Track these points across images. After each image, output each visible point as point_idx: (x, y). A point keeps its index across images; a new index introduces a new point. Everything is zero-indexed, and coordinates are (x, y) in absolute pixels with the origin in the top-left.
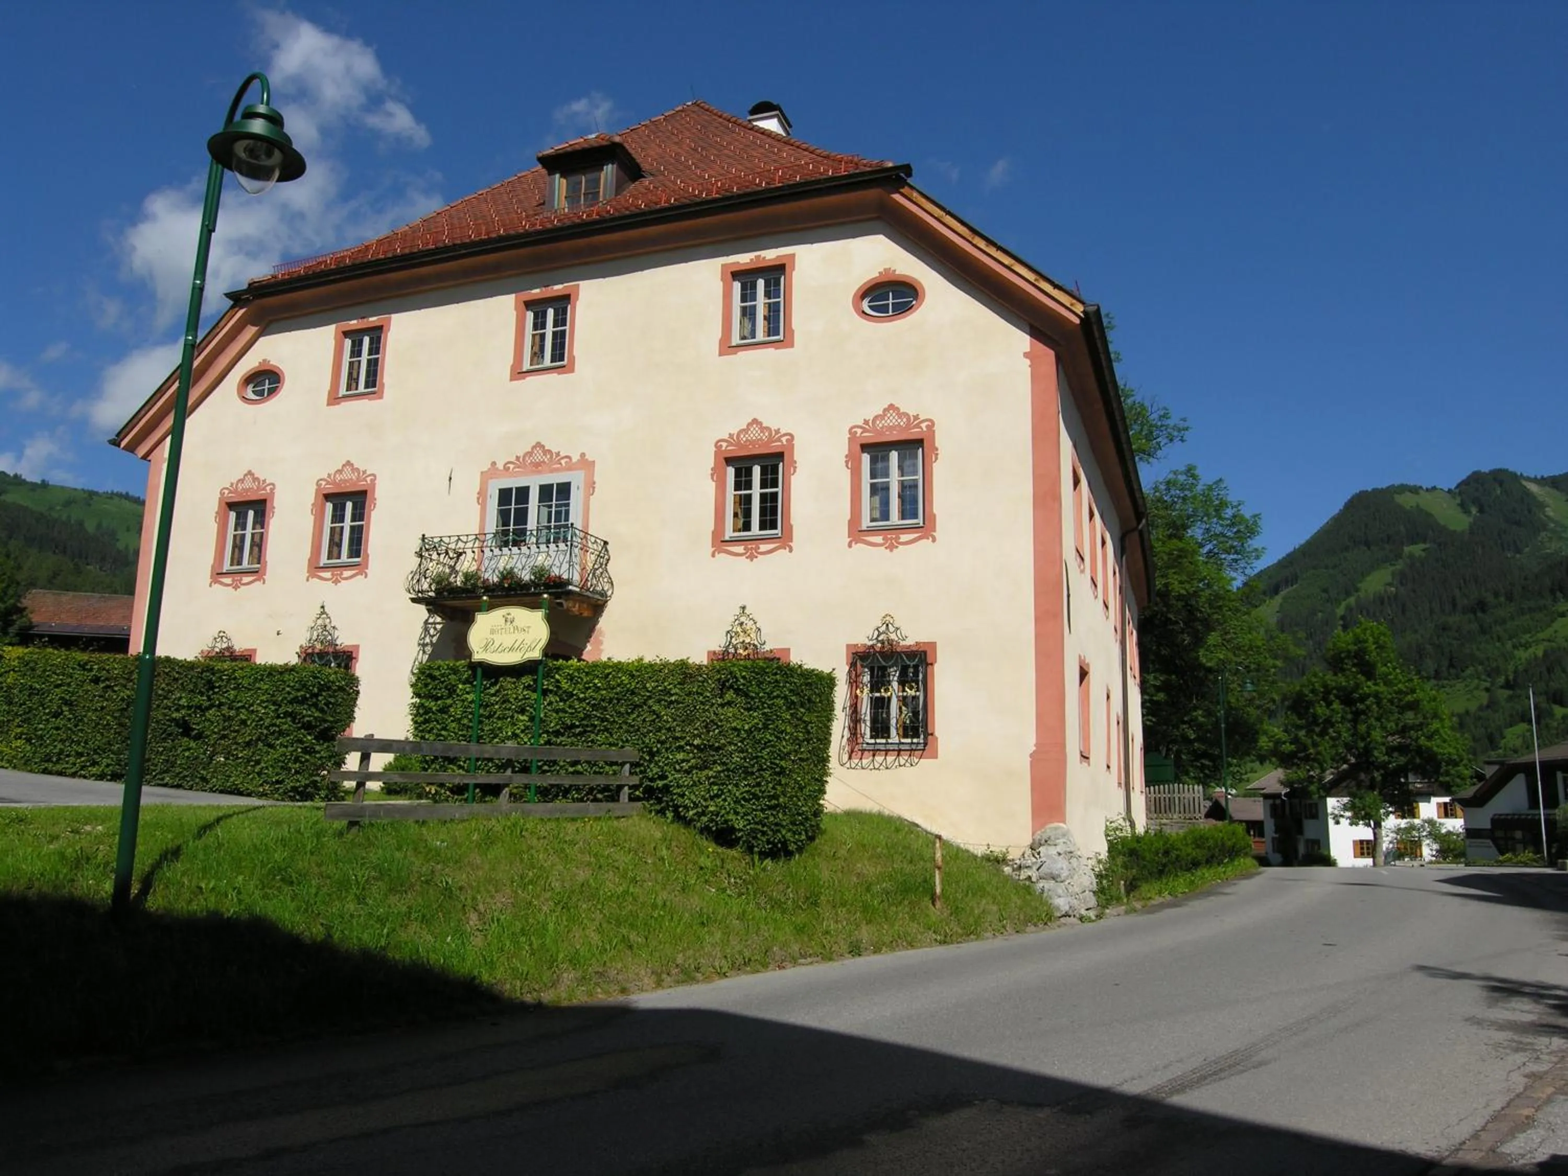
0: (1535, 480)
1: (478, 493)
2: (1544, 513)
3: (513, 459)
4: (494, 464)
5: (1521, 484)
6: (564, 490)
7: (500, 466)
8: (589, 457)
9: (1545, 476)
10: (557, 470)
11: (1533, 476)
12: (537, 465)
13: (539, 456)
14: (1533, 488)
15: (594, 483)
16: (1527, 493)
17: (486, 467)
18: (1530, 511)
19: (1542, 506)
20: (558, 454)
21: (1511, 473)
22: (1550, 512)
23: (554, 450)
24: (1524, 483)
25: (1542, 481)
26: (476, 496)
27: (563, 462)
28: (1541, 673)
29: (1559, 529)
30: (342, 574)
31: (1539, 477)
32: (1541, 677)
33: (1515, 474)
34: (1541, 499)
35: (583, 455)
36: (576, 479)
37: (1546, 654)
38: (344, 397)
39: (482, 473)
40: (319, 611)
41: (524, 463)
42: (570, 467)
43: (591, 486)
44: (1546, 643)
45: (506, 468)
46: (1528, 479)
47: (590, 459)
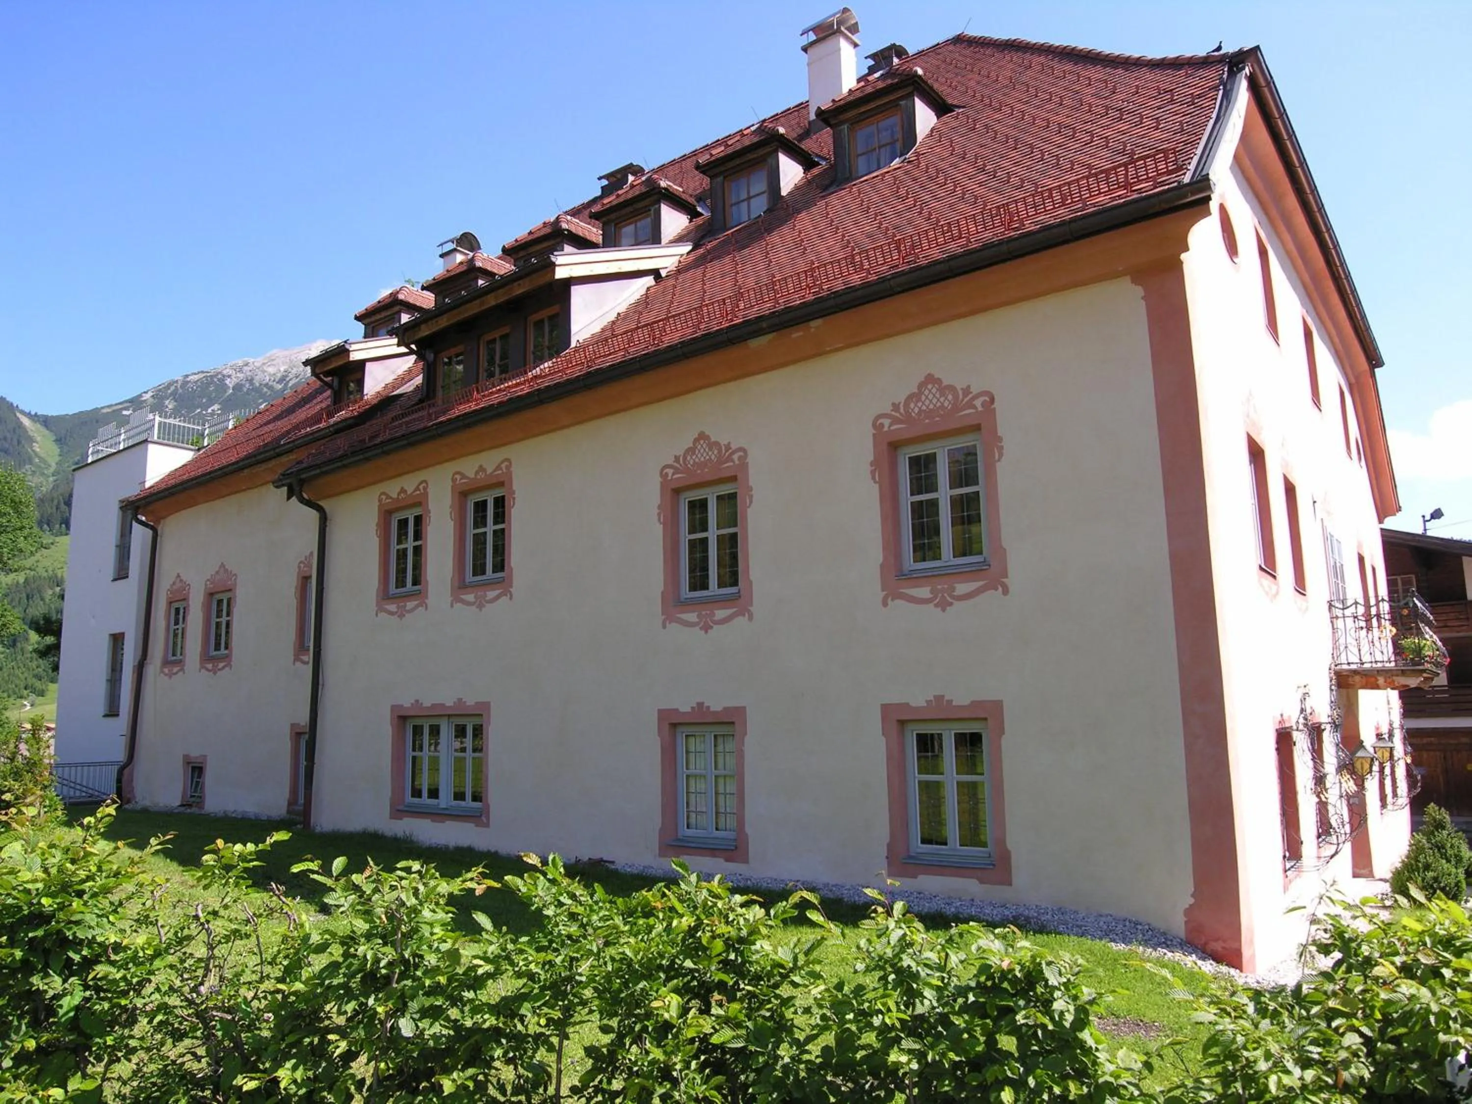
0: (28, 415)
2: (31, 447)
5: (15, 415)
9: (39, 413)
11: (27, 411)
14: (26, 421)
16: (20, 425)
18: (19, 442)
19: (31, 440)
21: (8, 402)
22: (36, 447)
24: (18, 414)
25: (34, 417)
28: (20, 598)
29: (43, 465)
31: (33, 413)
32: (19, 602)
33: (12, 404)
34: (31, 434)
37: (26, 580)
44: (28, 572)
46: (23, 412)
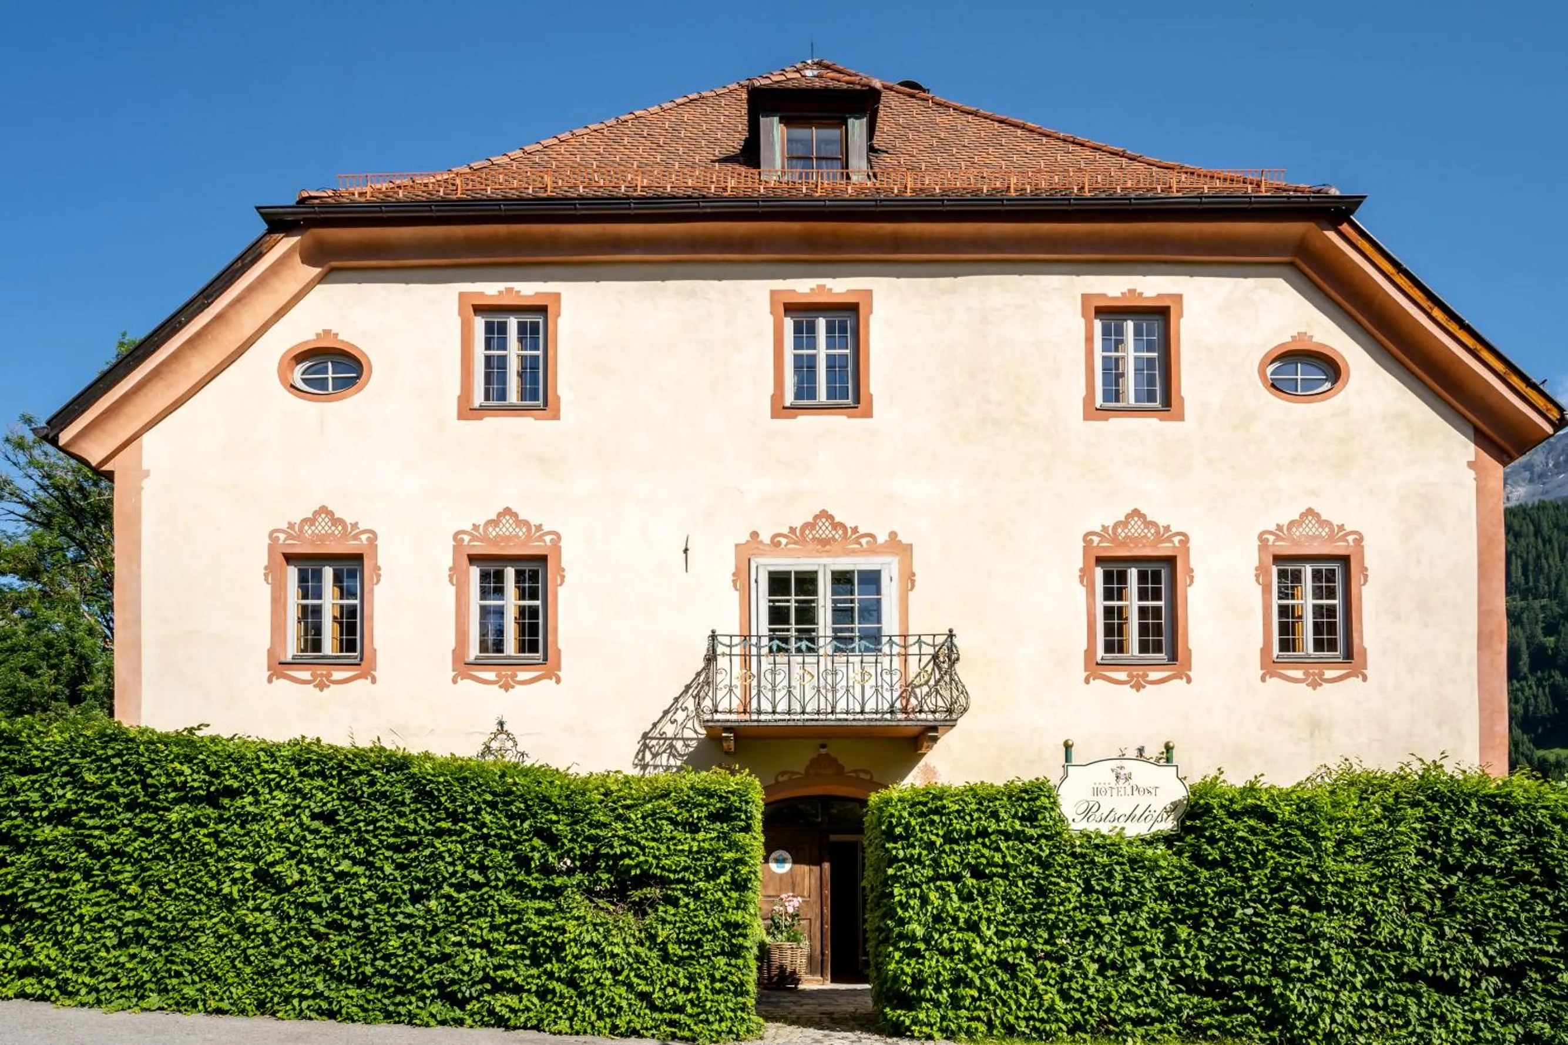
1: (734, 574)
3: (785, 530)
4: (755, 535)
6: (872, 579)
7: (765, 537)
8: (904, 538)
10: (854, 552)
12: (824, 542)
13: (824, 530)
15: (914, 575)
17: (744, 538)
20: (855, 530)
23: (850, 524)
26: (731, 578)
27: (864, 541)
30: (515, 675)
35: (893, 535)
36: (890, 568)
38: (482, 408)
39: (737, 545)
40: (495, 728)
41: (799, 536)
42: (874, 549)
43: (909, 579)
45: (775, 543)
47: (905, 541)
